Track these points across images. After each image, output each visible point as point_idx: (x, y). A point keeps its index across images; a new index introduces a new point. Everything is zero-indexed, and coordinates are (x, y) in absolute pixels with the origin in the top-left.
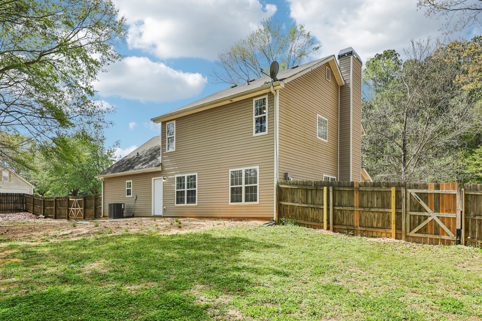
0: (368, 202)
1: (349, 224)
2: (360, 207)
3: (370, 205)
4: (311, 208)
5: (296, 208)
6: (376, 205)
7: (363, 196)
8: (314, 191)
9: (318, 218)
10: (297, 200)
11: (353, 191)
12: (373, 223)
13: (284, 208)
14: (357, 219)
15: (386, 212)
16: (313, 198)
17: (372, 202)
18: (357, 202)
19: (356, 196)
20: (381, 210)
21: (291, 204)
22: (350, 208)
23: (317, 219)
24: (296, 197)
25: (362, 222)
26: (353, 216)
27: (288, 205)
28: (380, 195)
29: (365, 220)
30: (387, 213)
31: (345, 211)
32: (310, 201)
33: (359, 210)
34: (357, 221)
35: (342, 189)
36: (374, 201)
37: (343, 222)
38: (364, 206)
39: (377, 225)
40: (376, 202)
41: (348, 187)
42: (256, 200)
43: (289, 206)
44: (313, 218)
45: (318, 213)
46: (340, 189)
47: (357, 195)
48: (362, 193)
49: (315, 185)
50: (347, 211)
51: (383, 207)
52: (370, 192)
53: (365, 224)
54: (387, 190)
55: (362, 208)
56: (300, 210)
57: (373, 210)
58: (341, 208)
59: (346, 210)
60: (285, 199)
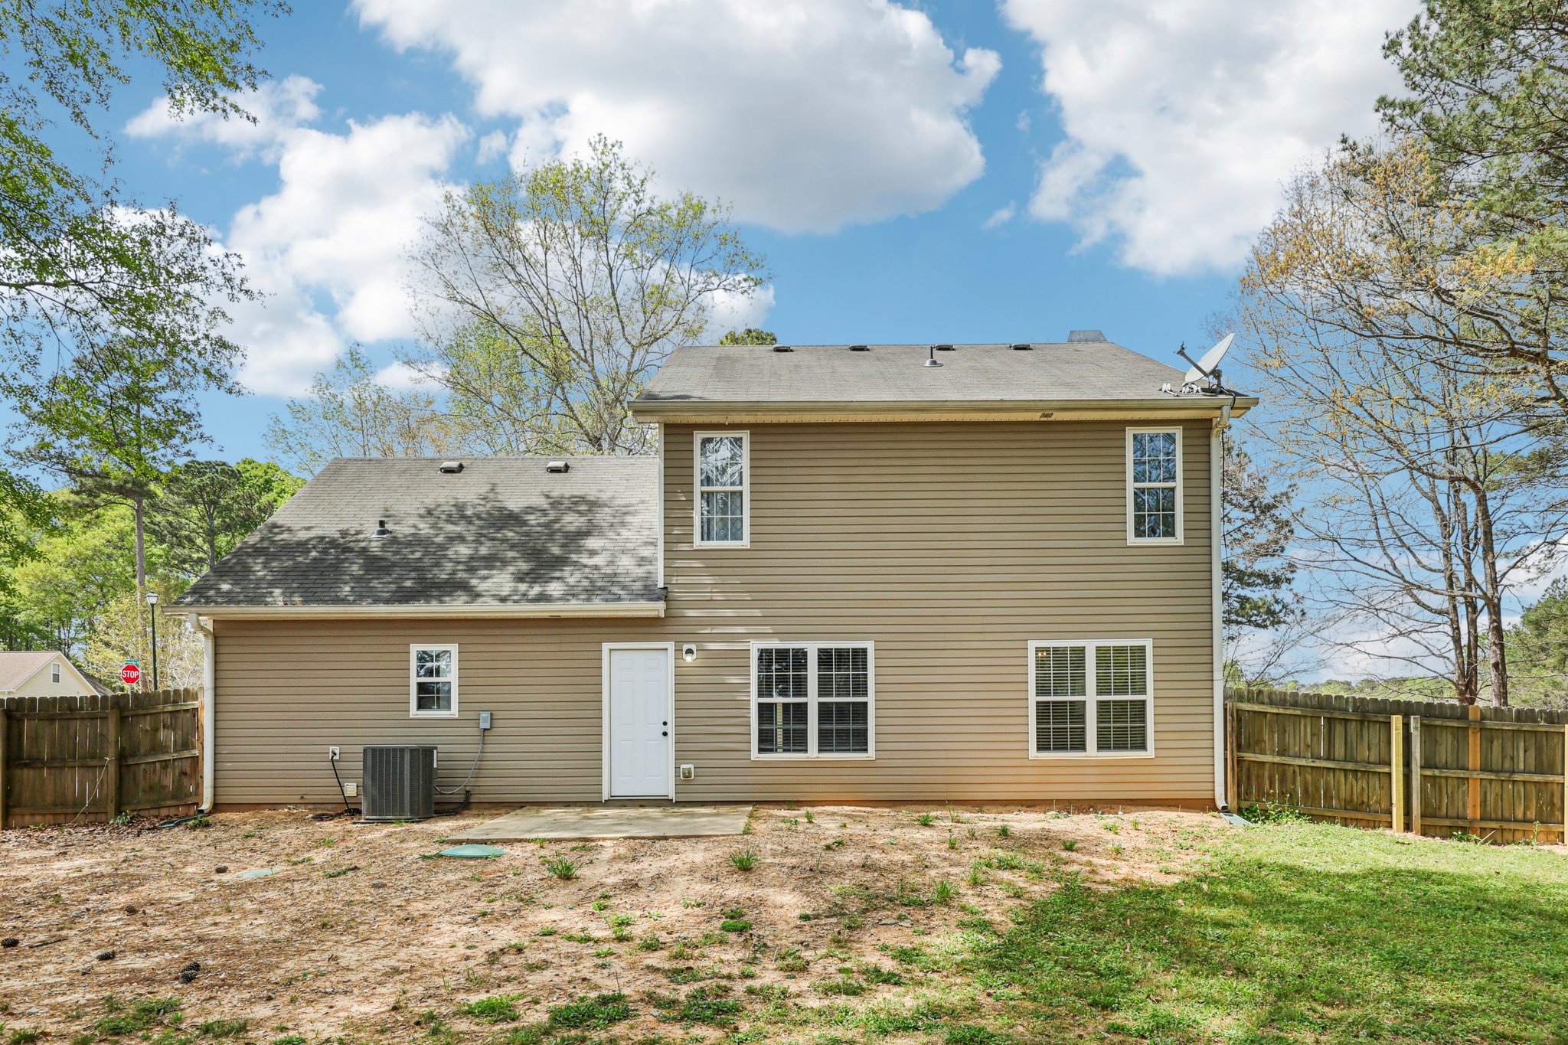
0: (1503, 757)
1: (1455, 815)
2: (1484, 769)
3: (1507, 765)
4: (1345, 771)
5: (1294, 772)
6: (1522, 767)
7: (1492, 743)
8: (1352, 726)
9: (1365, 800)
10: (1297, 749)
11: (1467, 729)
12: (1517, 810)
13: (1248, 770)
14: (1475, 800)
15: (1546, 783)
16: (1349, 745)
17: (1512, 758)
18: (1475, 757)
19: (1474, 742)
20: (1537, 778)
21: (1277, 759)
22: (1461, 774)
23: (1363, 802)
24: (1292, 740)
25: (1488, 808)
26: (1466, 793)
27: (1263, 763)
28: (1533, 741)
29: (1496, 802)
30: (1550, 786)
31: (1443, 781)
32: (1339, 751)
33: (1481, 776)
34: (1474, 806)
35: (1438, 722)
36: (1518, 755)
37: (1439, 809)
38: (1494, 767)
39: (1525, 813)
40: (1523, 757)
41: (1452, 718)
42: (1142, 746)
43: (1267, 766)
44: (1352, 800)
45: (1365, 785)
46: (1433, 723)
47: (1475, 740)
48: (1489, 736)
49: (1356, 709)
50: (1450, 781)
51: (1539, 770)
52: (1510, 734)
53: (1496, 812)
54: (1552, 730)
55: (1491, 771)
56: (1309, 778)
57: (1518, 777)
58: (1437, 772)
59: (1447, 778)
60: (1255, 744)
